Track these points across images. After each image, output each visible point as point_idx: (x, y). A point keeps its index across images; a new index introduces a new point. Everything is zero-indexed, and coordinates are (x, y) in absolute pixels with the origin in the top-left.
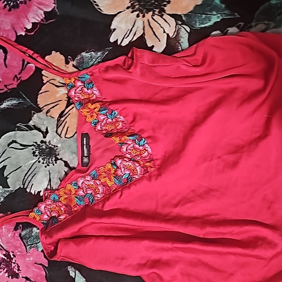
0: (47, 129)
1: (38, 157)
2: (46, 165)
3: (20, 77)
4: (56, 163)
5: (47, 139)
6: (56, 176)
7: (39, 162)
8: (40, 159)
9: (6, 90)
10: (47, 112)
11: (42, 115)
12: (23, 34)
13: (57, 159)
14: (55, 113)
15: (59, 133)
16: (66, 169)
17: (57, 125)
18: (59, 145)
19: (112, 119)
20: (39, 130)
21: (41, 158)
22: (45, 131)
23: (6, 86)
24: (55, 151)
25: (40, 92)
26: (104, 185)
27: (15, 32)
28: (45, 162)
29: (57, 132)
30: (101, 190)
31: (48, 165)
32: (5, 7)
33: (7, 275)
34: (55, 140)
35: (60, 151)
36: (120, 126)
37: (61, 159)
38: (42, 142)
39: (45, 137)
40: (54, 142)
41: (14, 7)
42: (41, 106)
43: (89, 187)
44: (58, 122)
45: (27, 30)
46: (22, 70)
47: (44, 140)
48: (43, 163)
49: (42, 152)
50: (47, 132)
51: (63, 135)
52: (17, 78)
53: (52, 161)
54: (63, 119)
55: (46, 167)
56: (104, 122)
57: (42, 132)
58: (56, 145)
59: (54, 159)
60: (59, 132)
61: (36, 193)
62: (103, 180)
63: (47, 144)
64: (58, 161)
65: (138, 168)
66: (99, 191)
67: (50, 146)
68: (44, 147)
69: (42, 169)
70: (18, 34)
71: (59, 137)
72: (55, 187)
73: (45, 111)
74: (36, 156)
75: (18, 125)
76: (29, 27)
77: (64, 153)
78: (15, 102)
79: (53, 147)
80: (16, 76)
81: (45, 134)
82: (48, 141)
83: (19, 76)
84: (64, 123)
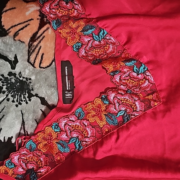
0: (16, 57)
1: (6, 93)
2: (17, 103)
4: (30, 100)
5: (17, 70)
6: (31, 117)
7: (8, 100)
8: (10, 96)
10: (16, 34)
11: (8, 39)
13: (30, 96)
14: (26, 36)
15: (32, 62)
16: (44, 108)
17: (29, 52)
18: (33, 78)
19: (100, 42)
20: (6, 59)
21: (10, 95)
22: (13, 59)
24: (28, 85)
25: (5, 9)
26: (93, 125)
28: (15, 100)
29: (28, 61)
30: (90, 133)
31: (21, 104)
34: (27, 71)
35: (34, 84)
36: (111, 49)
37: (36, 95)
38: (10, 74)
39: (13, 68)
42: (6, 28)
43: (74, 129)
44: (29, 47)
47: (13, 71)
48: (13, 101)
49: (11, 88)
50: (16, 61)
51: (37, 64)
53: (24, 98)
54: (35, 43)
55: (17, 106)
56: (90, 45)
57: (10, 62)
58: (28, 77)
59: (27, 95)
60: (32, 60)
61: (6, 140)
62: (92, 120)
63: (17, 76)
64: (33, 99)
65: (136, 103)
66: (88, 134)
67: (21, 79)
68: (13, 81)
69: (12, 109)
71: (31, 67)
72: (30, 131)
73: (12, 34)
74: (4, 92)
77: (40, 87)
79: (24, 80)
81: (14, 63)
82: (17, 73)
84: (38, 48)
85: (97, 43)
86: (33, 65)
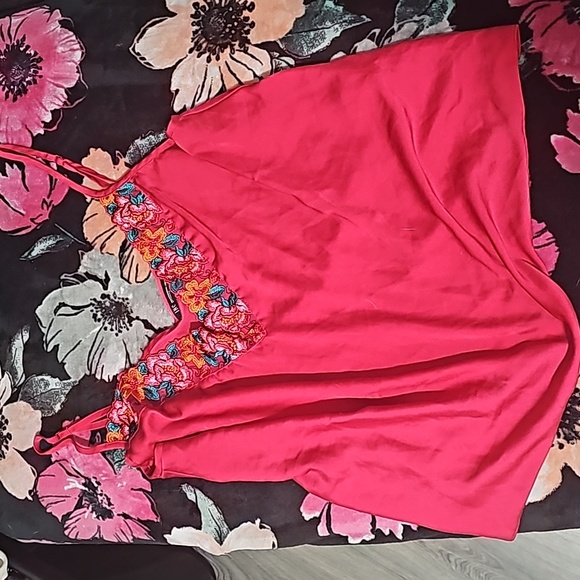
0: (106, 275)
1: (102, 321)
2: (117, 332)
3: (51, 201)
4: (131, 325)
5: (110, 291)
6: (135, 346)
7: (106, 329)
8: (106, 325)
9: (34, 226)
10: (102, 248)
11: (94, 253)
12: (42, 132)
13: (131, 320)
14: (114, 247)
15: (126, 277)
16: (151, 333)
17: (121, 264)
18: (130, 297)
19: (184, 257)
20: (95, 278)
21: (107, 323)
22: (104, 278)
23: (32, 220)
24: (126, 307)
25: (85, 218)
26: (191, 367)
27: (30, 131)
28: (114, 327)
29: (122, 277)
30: (185, 375)
31: (120, 331)
32: (7, 96)
33: (94, 515)
34: (122, 289)
35: (133, 304)
36: (196, 269)
37: (138, 318)
38: (103, 296)
39: (106, 288)
40: (121, 294)
41: (19, 92)
42: (90, 240)
43: (166, 371)
44: (120, 259)
45: (47, 125)
46: (51, 189)
47: (106, 292)
48: (112, 330)
49: (106, 313)
50: (107, 279)
51: (132, 279)
52: (46, 203)
53: (124, 323)
54: (127, 253)
55: (117, 335)
56: (172, 261)
57: (100, 281)
58: (125, 297)
59: (127, 319)
60: (126, 275)
61: (111, 379)
62: (189, 359)
63: (112, 297)
64: (134, 323)
66: (183, 377)
67: (117, 300)
68: (108, 304)
69: (111, 339)
70: (35, 135)
71: (126, 283)
72: (134, 360)
73: (98, 247)
74: (99, 320)
75: (63, 277)
76: (48, 118)
77: (140, 306)
78: (51, 242)
79: (121, 301)
80: (44, 201)
81: (105, 283)
82: (111, 294)
83: (48, 201)
84: (130, 259)
85: (181, 259)
86: (128, 281)
